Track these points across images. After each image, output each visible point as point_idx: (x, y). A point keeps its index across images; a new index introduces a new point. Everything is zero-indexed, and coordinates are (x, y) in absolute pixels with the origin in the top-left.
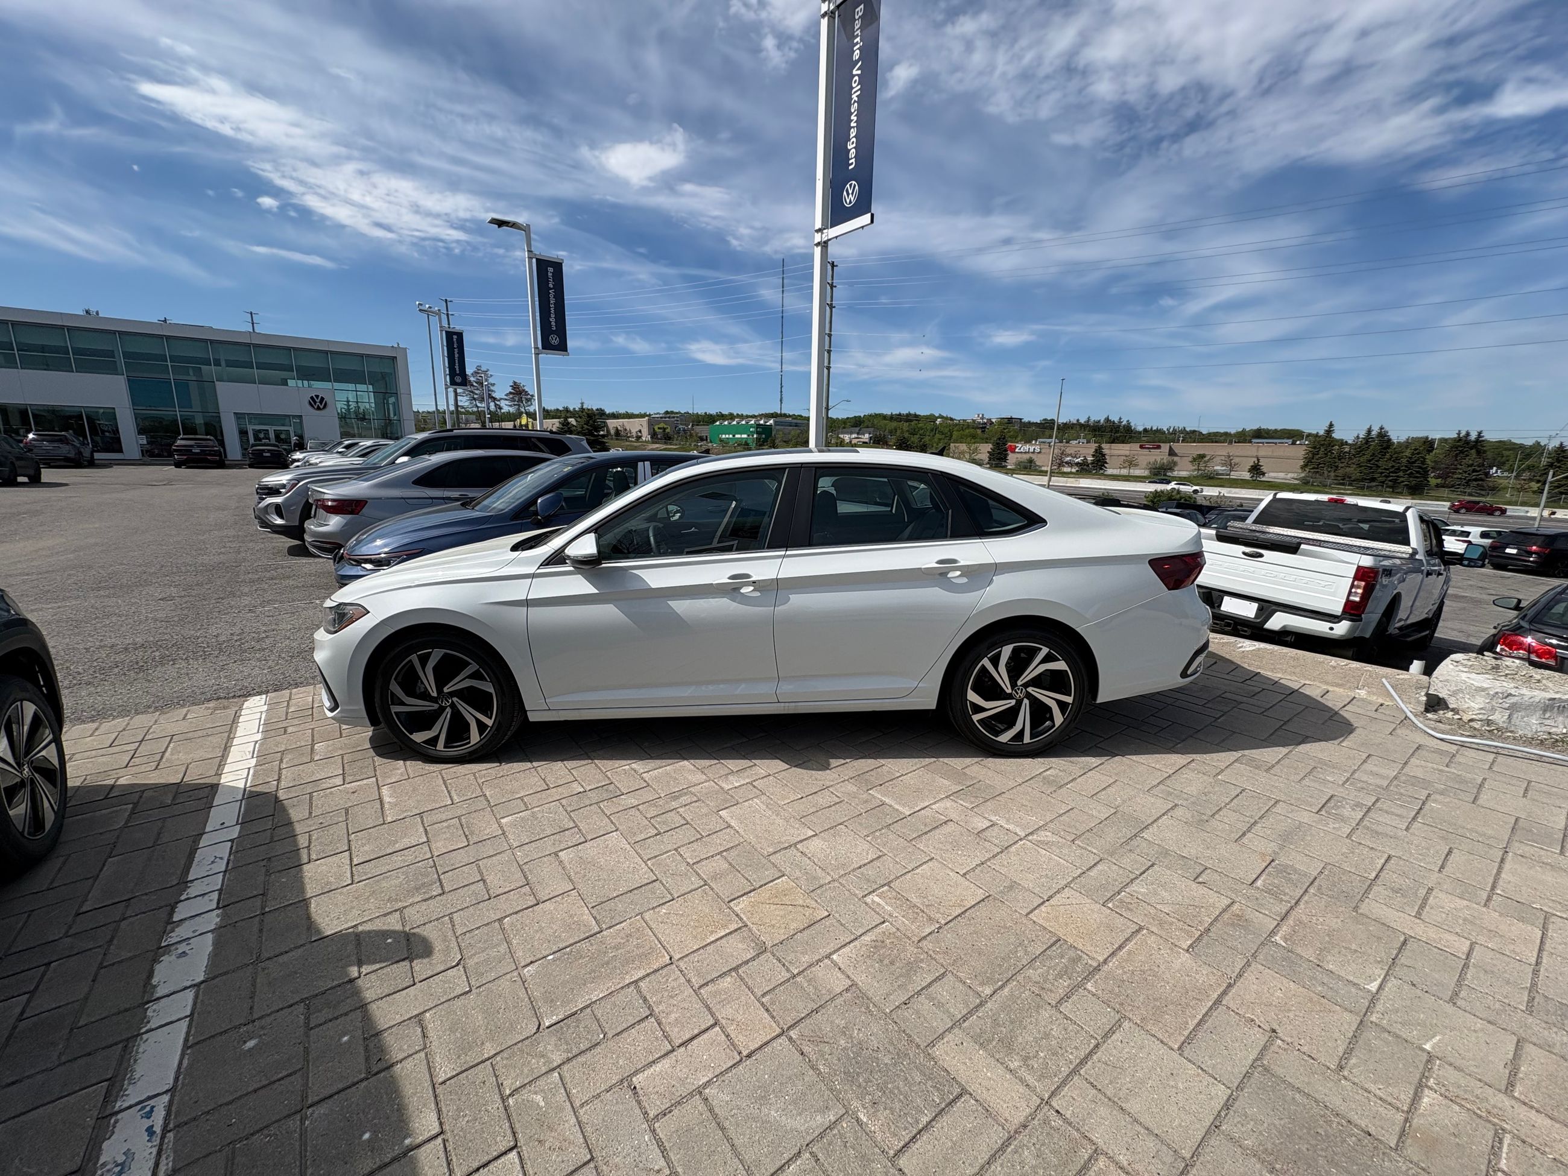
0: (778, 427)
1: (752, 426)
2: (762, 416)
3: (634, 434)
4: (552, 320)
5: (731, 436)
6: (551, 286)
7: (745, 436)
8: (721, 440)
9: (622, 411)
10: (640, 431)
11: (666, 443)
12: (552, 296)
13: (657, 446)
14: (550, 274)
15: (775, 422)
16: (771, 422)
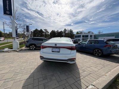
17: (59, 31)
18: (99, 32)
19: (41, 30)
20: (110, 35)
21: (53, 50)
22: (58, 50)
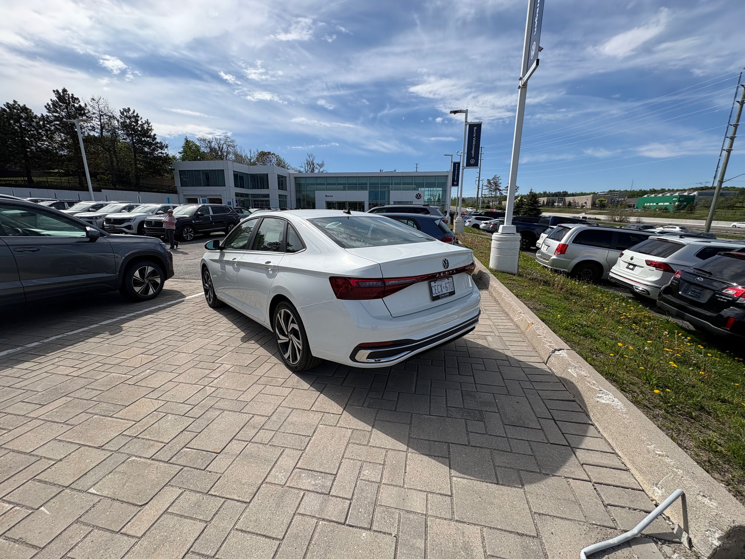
0: (700, 197)
1: (675, 197)
2: (690, 190)
3: (580, 205)
4: (473, 152)
5: (655, 204)
6: (474, 136)
7: (668, 204)
8: (645, 207)
9: (579, 192)
10: (586, 203)
11: (601, 209)
12: (474, 141)
13: (594, 211)
14: (475, 130)
15: (699, 194)
16: (696, 193)
18: (308, 164)
20: (354, 181)
21: (435, 290)
22: (447, 285)
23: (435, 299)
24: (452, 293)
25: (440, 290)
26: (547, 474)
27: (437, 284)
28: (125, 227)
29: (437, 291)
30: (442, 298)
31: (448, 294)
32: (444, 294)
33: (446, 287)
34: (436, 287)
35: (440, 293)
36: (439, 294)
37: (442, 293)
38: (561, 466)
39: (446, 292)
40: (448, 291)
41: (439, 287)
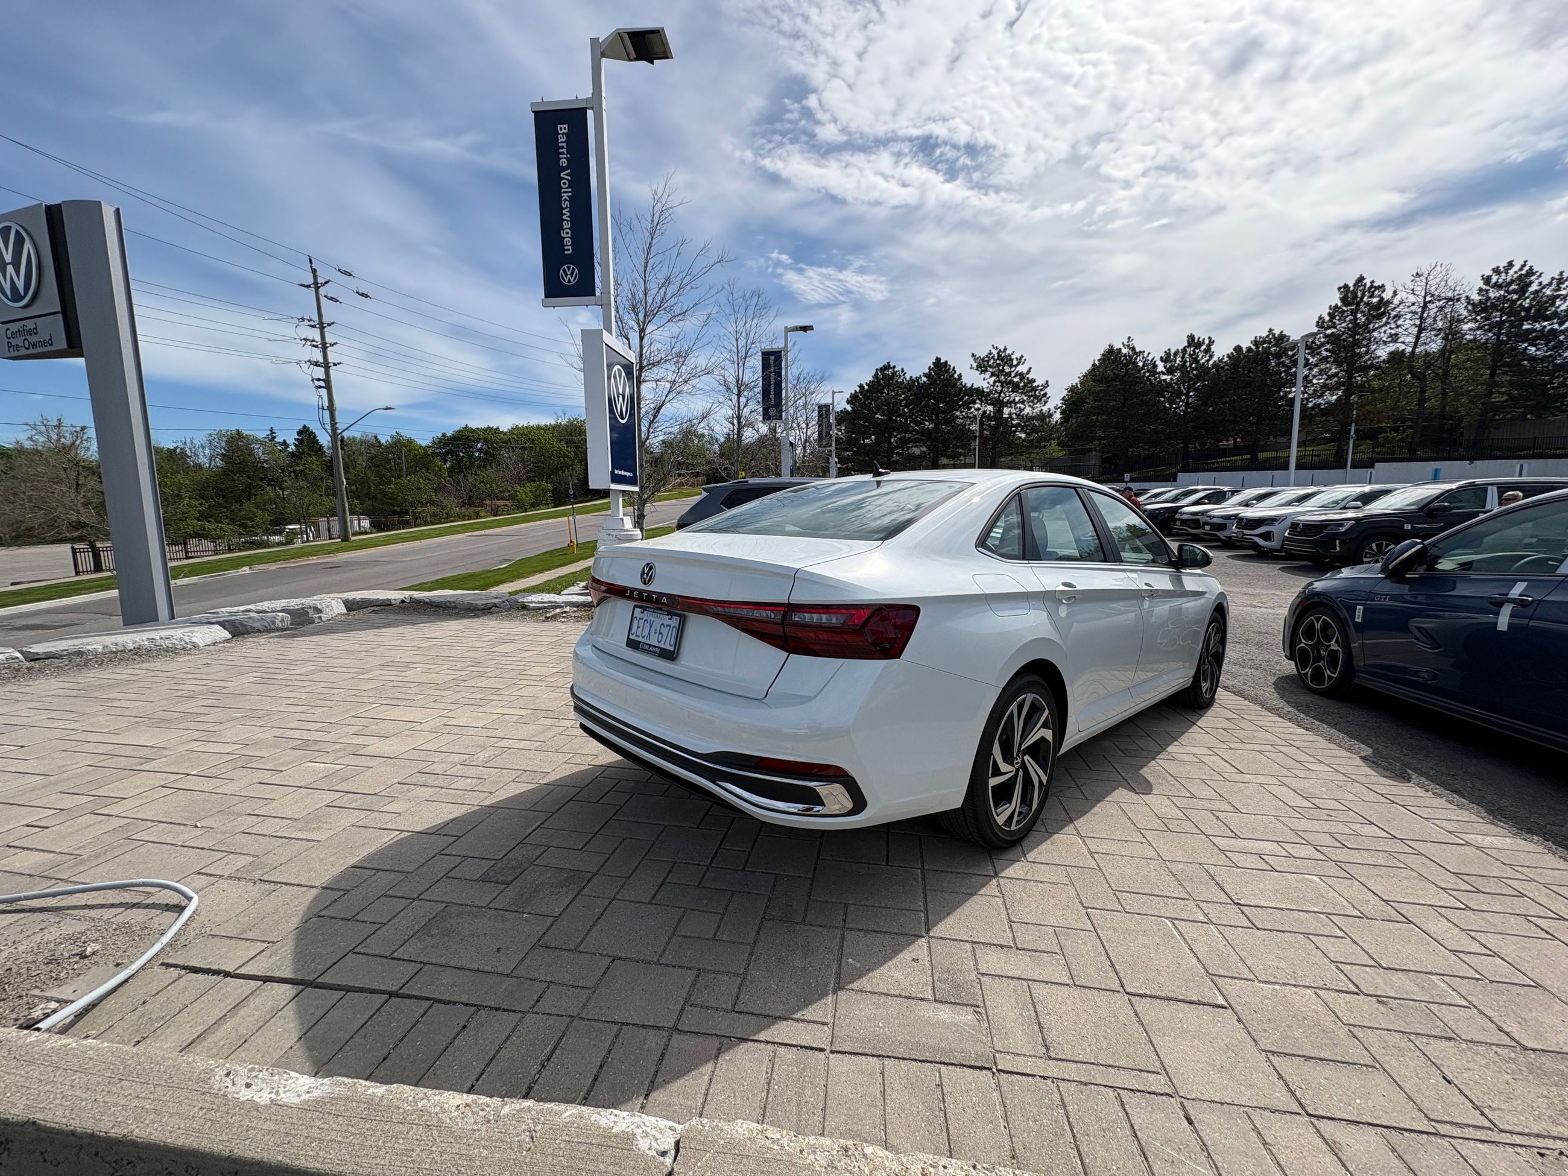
17: (1222, 350)
19: (940, 367)
21: (638, 627)
22: (665, 631)
23: (632, 644)
24: (670, 656)
25: (646, 633)
26: (306, 922)
27: (645, 616)
28: (1260, 536)
29: (640, 630)
30: (644, 651)
31: (657, 650)
32: (650, 645)
33: (660, 633)
34: (642, 622)
35: (644, 640)
36: (640, 639)
37: (647, 641)
38: (297, 946)
39: (657, 644)
40: (661, 645)
41: (647, 625)
